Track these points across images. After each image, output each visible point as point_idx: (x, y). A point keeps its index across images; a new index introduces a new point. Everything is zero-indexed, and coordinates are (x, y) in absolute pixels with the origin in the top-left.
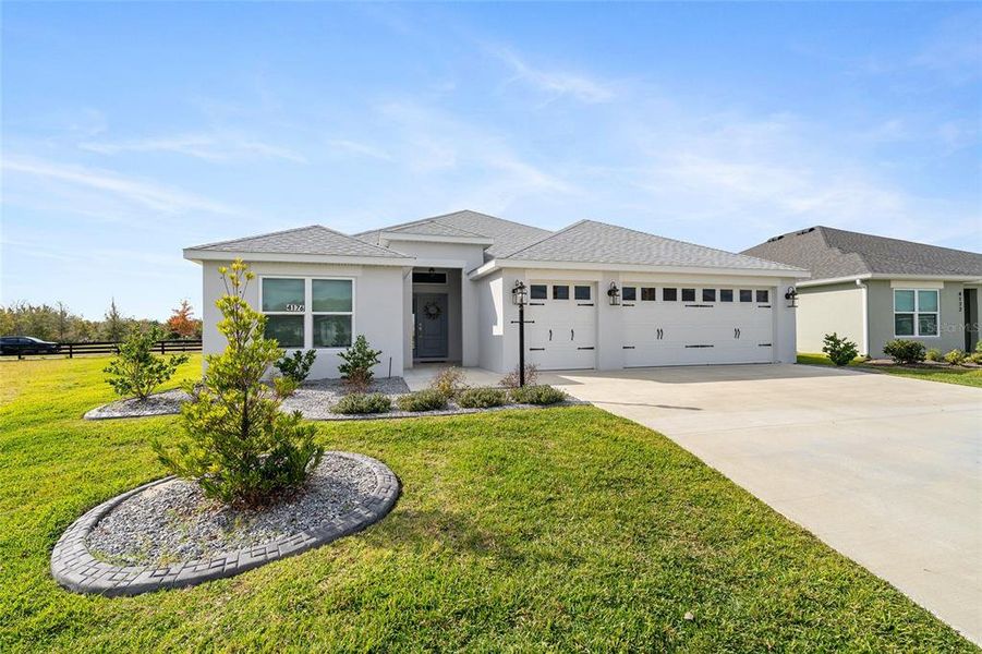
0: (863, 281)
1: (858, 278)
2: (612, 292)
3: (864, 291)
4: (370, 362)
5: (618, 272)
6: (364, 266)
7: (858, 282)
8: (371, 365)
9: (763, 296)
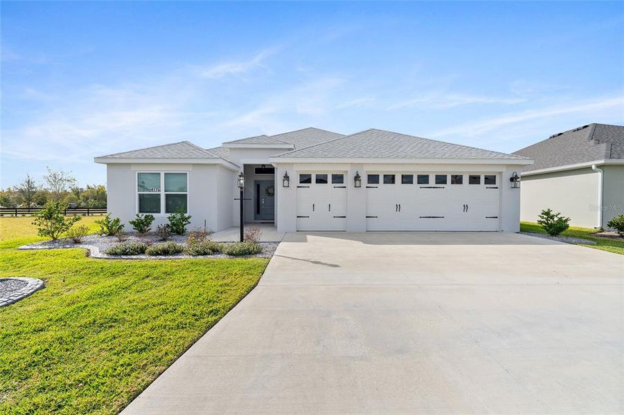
0: (599, 166)
1: (593, 164)
2: (357, 178)
3: (599, 175)
4: (184, 223)
5: (362, 164)
6: (193, 164)
7: (593, 167)
8: (185, 224)
9: (490, 180)
